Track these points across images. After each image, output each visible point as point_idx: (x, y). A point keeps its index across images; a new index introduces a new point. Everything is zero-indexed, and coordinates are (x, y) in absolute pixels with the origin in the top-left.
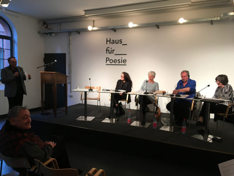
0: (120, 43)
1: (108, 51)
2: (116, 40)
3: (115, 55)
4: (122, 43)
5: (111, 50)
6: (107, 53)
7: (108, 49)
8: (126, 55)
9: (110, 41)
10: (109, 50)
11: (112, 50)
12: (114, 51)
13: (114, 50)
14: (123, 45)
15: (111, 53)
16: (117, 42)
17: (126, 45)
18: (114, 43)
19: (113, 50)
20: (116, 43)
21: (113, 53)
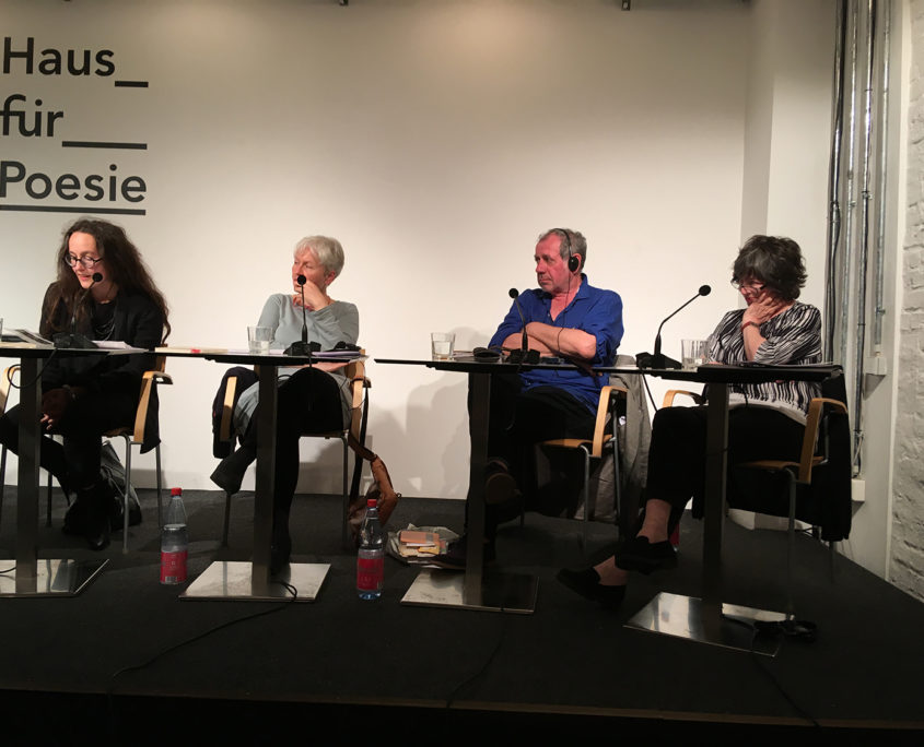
0: (99, 72)
1: (14, 121)
2: (71, 53)
3: (65, 144)
4: (117, 76)
5: (38, 115)
6: (6, 132)
7: (15, 106)
8: (144, 147)
9: (29, 55)
10: (21, 115)
11: (44, 110)
12: (57, 122)
13: (60, 114)
14: (118, 84)
15: (37, 131)
16: (79, 64)
17: (145, 85)
18: (58, 70)
19: (52, 117)
20: (73, 71)
21: (50, 133)
